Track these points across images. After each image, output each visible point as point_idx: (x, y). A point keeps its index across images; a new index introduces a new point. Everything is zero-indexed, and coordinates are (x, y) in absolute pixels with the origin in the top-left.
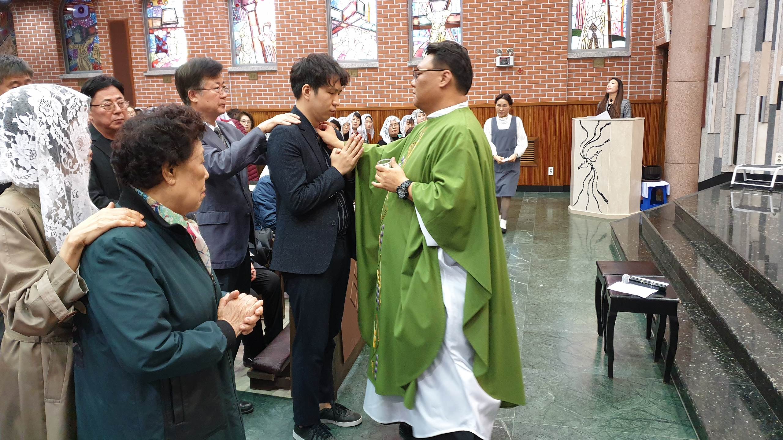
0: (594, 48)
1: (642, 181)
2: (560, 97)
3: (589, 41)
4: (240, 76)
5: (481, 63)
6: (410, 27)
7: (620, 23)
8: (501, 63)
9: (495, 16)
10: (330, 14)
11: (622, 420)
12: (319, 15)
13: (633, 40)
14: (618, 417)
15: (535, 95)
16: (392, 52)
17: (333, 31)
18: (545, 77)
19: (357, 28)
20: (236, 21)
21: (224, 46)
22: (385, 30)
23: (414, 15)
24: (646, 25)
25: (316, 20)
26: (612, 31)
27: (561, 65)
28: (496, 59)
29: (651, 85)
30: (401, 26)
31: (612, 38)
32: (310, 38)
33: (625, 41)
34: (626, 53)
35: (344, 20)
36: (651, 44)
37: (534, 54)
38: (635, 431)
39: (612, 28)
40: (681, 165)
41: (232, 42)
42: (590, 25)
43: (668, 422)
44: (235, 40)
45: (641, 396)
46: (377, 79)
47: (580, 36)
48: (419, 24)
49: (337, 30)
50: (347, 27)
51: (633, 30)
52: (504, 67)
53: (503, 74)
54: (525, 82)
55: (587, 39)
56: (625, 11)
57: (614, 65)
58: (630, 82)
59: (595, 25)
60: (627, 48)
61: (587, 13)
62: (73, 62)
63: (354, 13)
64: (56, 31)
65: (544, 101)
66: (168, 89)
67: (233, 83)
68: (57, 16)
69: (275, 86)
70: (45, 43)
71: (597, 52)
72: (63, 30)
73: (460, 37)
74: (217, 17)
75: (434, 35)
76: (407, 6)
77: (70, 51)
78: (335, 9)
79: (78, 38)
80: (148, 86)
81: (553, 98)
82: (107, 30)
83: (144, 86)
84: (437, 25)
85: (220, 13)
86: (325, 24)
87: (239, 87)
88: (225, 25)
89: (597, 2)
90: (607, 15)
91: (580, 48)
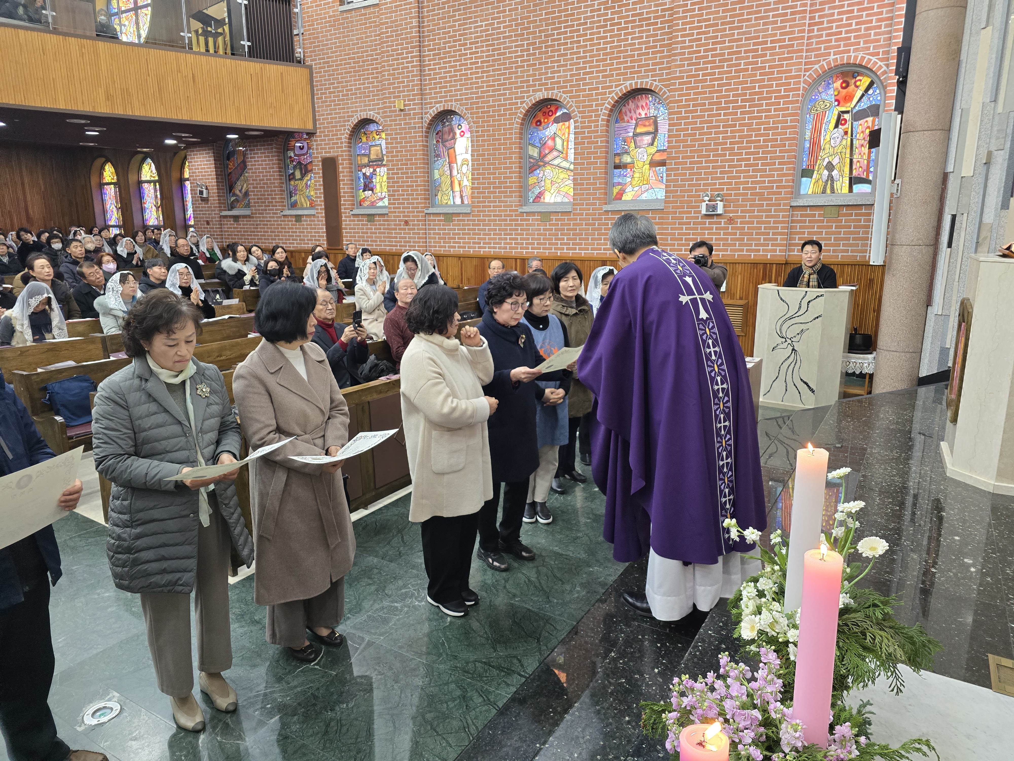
0: (829, 193)
2: (778, 253)
3: (823, 184)
4: (437, 218)
5: (685, 209)
6: (611, 166)
8: (707, 210)
9: (704, 153)
10: (527, 151)
15: (747, 250)
16: (587, 194)
17: (531, 170)
18: (760, 229)
19: (554, 167)
20: (436, 159)
21: (422, 186)
23: (615, 152)
25: (511, 158)
26: (854, 171)
27: (781, 214)
28: (702, 205)
30: (599, 165)
31: (853, 181)
32: (505, 178)
33: (870, 184)
35: (541, 158)
37: (748, 200)
39: (854, 168)
41: (432, 181)
42: (825, 164)
44: (435, 179)
46: (569, 225)
48: (620, 162)
49: (534, 169)
50: (544, 166)
52: (712, 215)
53: (710, 223)
54: (736, 234)
55: (820, 181)
57: (851, 215)
59: (832, 164)
60: (872, 193)
61: (822, 149)
62: (293, 199)
63: (552, 149)
64: (279, 168)
65: (757, 258)
66: (372, 229)
67: (429, 225)
68: (281, 152)
69: (469, 229)
70: (270, 179)
71: (830, 198)
72: (286, 167)
73: (665, 178)
74: (416, 155)
75: (637, 175)
76: (607, 142)
77: (291, 187)
78: (533, 145)
79: (298, 175)
80: (354, 225)
81: (769, 254)
82: (321, 167)
83: (350, 225)
84: (640, 164)
85: (419, 150)
86: (520, 162)
87: (435, 229)
88: (424, 164)
89: (837, 135)
90: (848, 151)
91: (810, 192)
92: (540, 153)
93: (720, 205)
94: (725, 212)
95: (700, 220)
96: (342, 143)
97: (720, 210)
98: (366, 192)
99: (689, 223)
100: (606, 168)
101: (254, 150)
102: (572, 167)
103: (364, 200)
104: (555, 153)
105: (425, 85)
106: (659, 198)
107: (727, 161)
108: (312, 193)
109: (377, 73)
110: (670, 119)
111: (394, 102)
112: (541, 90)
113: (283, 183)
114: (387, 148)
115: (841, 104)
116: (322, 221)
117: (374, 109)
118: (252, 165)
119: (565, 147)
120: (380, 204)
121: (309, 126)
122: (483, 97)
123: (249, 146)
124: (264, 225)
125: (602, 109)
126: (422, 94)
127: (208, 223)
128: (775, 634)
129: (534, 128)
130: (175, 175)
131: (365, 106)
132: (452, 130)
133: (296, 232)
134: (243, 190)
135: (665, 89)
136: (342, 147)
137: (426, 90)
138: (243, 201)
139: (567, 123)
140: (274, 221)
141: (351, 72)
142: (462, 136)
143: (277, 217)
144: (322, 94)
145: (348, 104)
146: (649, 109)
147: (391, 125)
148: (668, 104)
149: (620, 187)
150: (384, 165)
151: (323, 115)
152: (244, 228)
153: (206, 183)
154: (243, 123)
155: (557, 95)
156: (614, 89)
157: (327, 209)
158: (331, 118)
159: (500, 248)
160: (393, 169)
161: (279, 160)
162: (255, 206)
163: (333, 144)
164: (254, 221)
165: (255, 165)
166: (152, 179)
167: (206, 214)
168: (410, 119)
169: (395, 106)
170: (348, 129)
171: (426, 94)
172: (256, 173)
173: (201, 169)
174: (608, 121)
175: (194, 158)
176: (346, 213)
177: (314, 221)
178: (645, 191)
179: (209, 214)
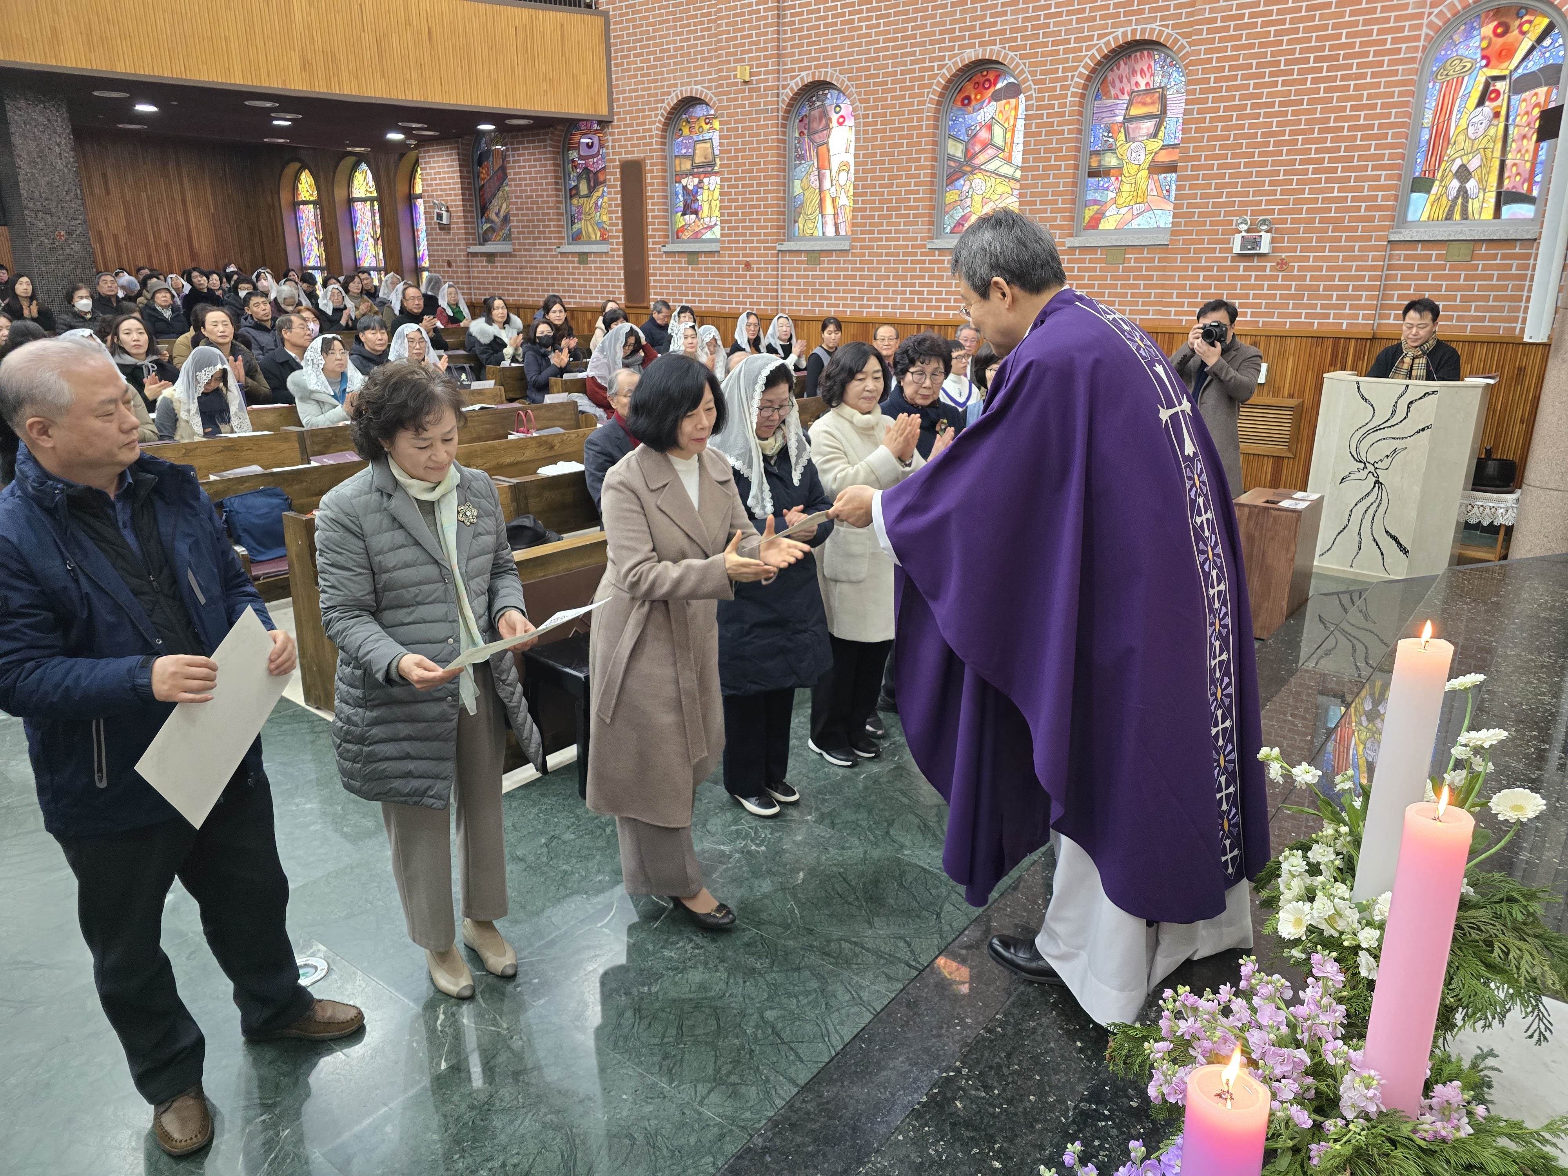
2: (1360, 321)
4: (795, 259)
5: (1205, 246)
6: (1082, 173)
7: (1529, 164)
8: (1243, 247)
9: (1244, 150)
10: (946, 149)
15: (1307, 316)
17: (949, 180)
18: (1332, 278)
19: (989, 174)
20: (797, 162)
22: (1034, 177)
23: (1092, 149)
25: (919, 160)
27: (1372, 254)
28: (1234, 239)
30: (1063, 170)
32: (907, 192)
33: (1534, 204)
35: (968, 159)
37: (1315, 231)
40: (1552, 492)
41: (790, 198)
44: (795, 195)
48: (1100, 166)
49: (955, 177)
50: (972, 172)
52: (1250, 256)
53: (1246, 269)
54: (1289, 288)
57: (1495, 256)
60: (1536, 219)
62: (576, 227)
63: (986, 146)
64: (556, 177)
65: (1324, 329)
66: (693, 275)
67: (783, 269)
68: (558, 153)
69: (845, 277)
70: (542, 196)
71: (1459, 228)
72: (566, 176)
73: (1173, 192)
74: (767, 156)
75: (1126, 187)
76: (1079, 132)
77: (574, 208)
78: (956, 139)
79: (584, 188)
80: (667, 269)
81: (1345, 322)
82: (618, 176)
83: (661, 269)
84: (1133, 169)
85: (771, 148)
86: (933, 168)
87: (791, 276)
88: (778, 170)
89: (1480, 117)
90: (1499, 145)
91: (1424, 218)
92: (967, 151)
93: (1266, 238)
94: (1274, 250)
95: (1229, 263)
96: (651, 137)
97: (1265, 248)
98: (687, 217)
99: (1211, 269)
100: (1075, 175)
101: (518, 149)
102: (1018, 174)
103: (683, 229)
104: (991, 151)
105: (785, 40)
106: (1162, 226)
107: (1282, 163)
108: (605, 218)
109: (709, 21)
110: (1188, 92)
111: (735, 69)
112: (972, 46)
113: (560, 202)
114: (721, 145)
115: (1493, 62)
116: (619, 262)
117: (703, 82)
118: (515, 174)
119: (1008, 141)
120: (708, 235)
121: (603, 111)
122: (878, 58)
123: (512, 143)
124: (531, 267)
125: (1073, 76)
126: (779, 56)
127: (449, 264)
128: (1336, 935)
129: (959, 109)
130: (401, 189)
131: (689, 76)
132: (824, 115)
133: (579, 280)
134: (502, 214)
135: (1184, 41)
136: (651, 144)
137: (785, 48)
138: (501, 229)
139: (1013, 101)
140: (547, 262)
141: (668, 21)
142: (840, 124)
143: (551, 256)
144: (623, 57)
145: (662, 73)
146: (1153, 75)
147: (729, 107)
148: (1187, 66)
149: (1096, 207)
150: (716, 173)
151: (624, 92)
152: (502, 273)
153: (446, 201)
154: (503, 105)
155: (999, 53)
156: (1095, 42)
157: (626, 243)
158: (637, 97)
159: (893, 307)
160: (730, 179)
161: (555, 165)
162: (519, 239)
163: (638, 138)
164: (517, 262)
165: (520, 173)
166: (369, 195)
167: (446, 250)
168: (758, 97)
169: (735, 76)
170: (662, 115)
171: (785, 56)
172: (520, 185)
173: (440, 179)
174: (1083, 96)
175: (429, 163)
176: (654, 249)
177: (606, 262)
178: (1138, 215)
179: (451, 250)
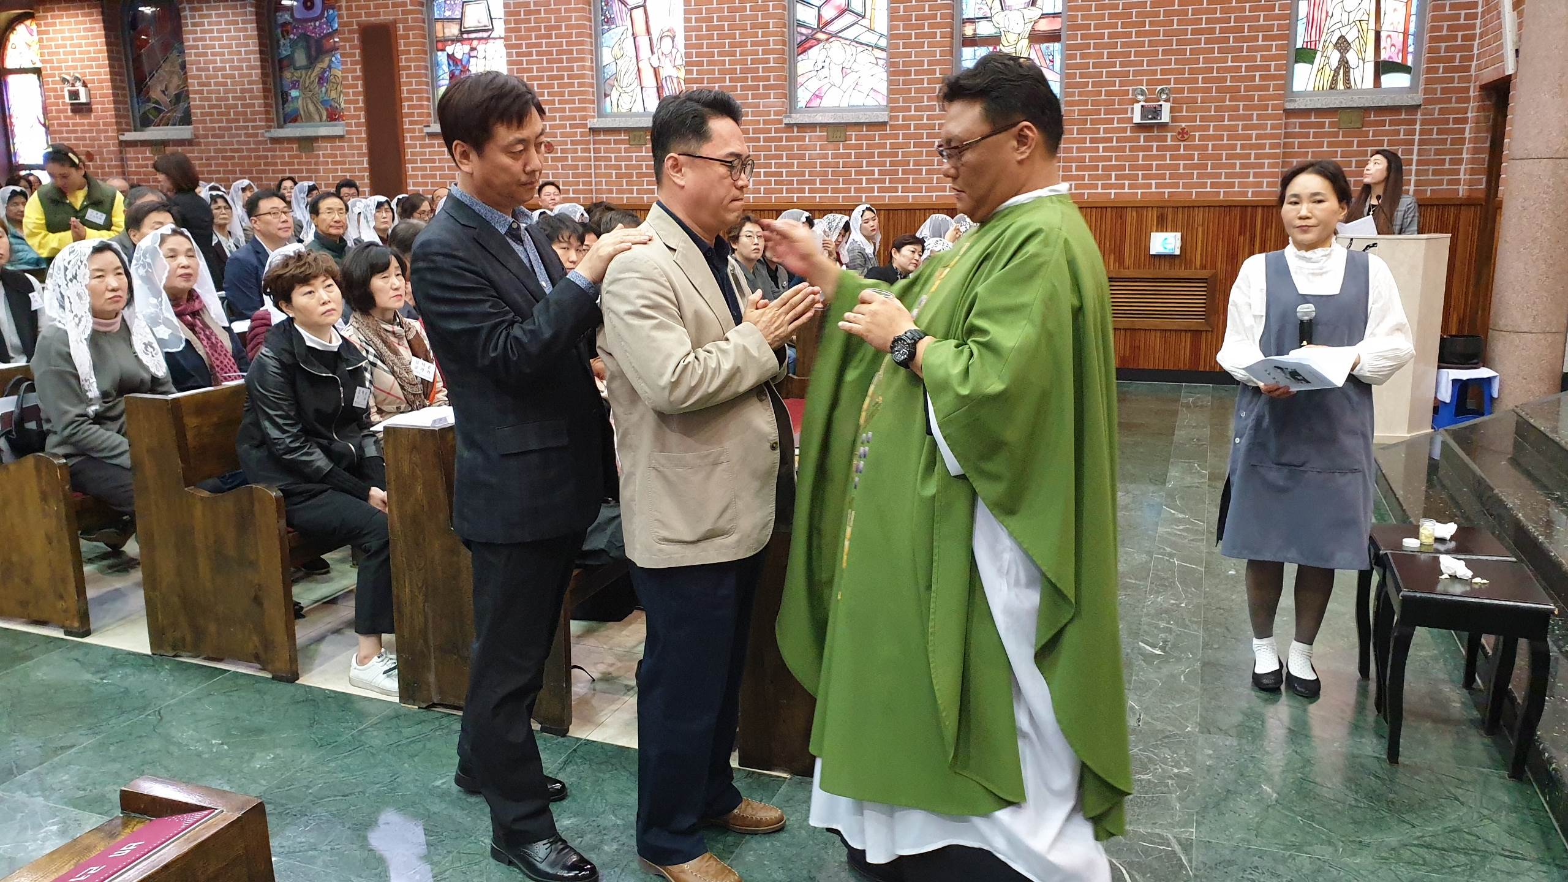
0: (1342, 87)
1: (1439, 367)
2: (1265, 189)
3: (1332, 72)
4: (612, 138)
5: (1102, 116)
6: (957, 40)
7: (1401, 36)
8: (1143, 117)
9: (1134, 19)
10: (795, 15)
11: (1426, 850)
12: (771, 16)
13: (1429, 70)
14: (1416, 842)
15: (1213, 185)
16: (917, 91)
17: (800, 49)
18: (1234, 147)
19: (848, 42)
20: (606, 27)
21: (583, 76)
22: (905, 46)
23: (965, 17)
24: (1459, 40)
25: (767, 25)
26: (1383, 52)
27: (1269, 122)
28: (1132, 109)
29: (1463, 167)
30: (938, 39)
31: (1383, 67)
32: (753, 62)
33: (1409, 73)
34: (1412, 98)
35: (822, 25)
36: (1468, 79)
37: (1212, 100)
38: (1454, 873)
39: (1382, 46)
40: (1526, 335)
41: (598, 68)
42: (1334, 41)
43: (1524, 859)
44: (604, 64)
45: (1462, 803)
46: (884, 146)
47: (1312, 63)
48: (975, 34)
49: (807, 45)
50: (827, 40)
51: (1431, 50)
52: (1150, 126)
53: (1146, 139)
54: (1192, 157)
55: (1327, 70)
56: (1414, 10)
57: (1383, 123)
58: (1418, 160)
59: (1346, 41)
60: (1413, 88)
61: (1330, 14)
62: (290, 105)
63: (843, 11)
64: (260, 45)
65: (1229, 197)
67: (598, 151)
70: (240, 68)
71: (1344, 96)
72: (274, 43)
73: (1058, 62)
77: (286, 83)
78: (806, 3)
79: (301, 58)
80: (432, 153)
81: (1250, 190)
82: (357, 42)
83: (422, 154)
86: (783, 34)
87: (608, 159)
88: (584, 35)
90: (1373, 18)
91: (1311, 88)
92: (820, 16)
93: (1166, 107)
94: (1174, 119)
95: (1128, 134)
97: (1165, 117)
99: (1110, 140)
101: (200, 9)
102: (883, 43)
108: (334, 94)
113: (267, 75)
114: (506, 5)
116: (360, 147)
119: (869, 7)
138: (171, 111)
143: (257, 143)
157: (371, 124)
161: (259, 29)
162: (203, 122)
164: (201, 151)
167: (83, 139)
172: (205, 54)
173: (73, 45)
177: (342, 148)
179: (92, 139)
